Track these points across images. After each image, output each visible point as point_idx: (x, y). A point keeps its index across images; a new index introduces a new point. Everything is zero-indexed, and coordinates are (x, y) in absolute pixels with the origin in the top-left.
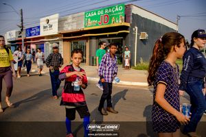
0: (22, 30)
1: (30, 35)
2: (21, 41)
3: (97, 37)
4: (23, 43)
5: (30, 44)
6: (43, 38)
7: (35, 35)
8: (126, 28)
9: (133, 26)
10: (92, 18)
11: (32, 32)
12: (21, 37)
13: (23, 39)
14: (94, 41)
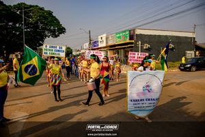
3: (123, 48)
8: (132, 43)
9: (137, 41)
10: (119, 37)
14: (122, 50)
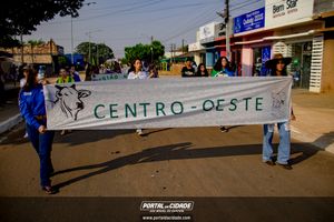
0: (227, 20)
1: (243, 29)
2: (224, 41)
4: (228, 46)
5: (241, 46)
6: (270, 33)
7: (254, 28)
11: (246, 22)
12: (224, 34)
13: (227, 37)
